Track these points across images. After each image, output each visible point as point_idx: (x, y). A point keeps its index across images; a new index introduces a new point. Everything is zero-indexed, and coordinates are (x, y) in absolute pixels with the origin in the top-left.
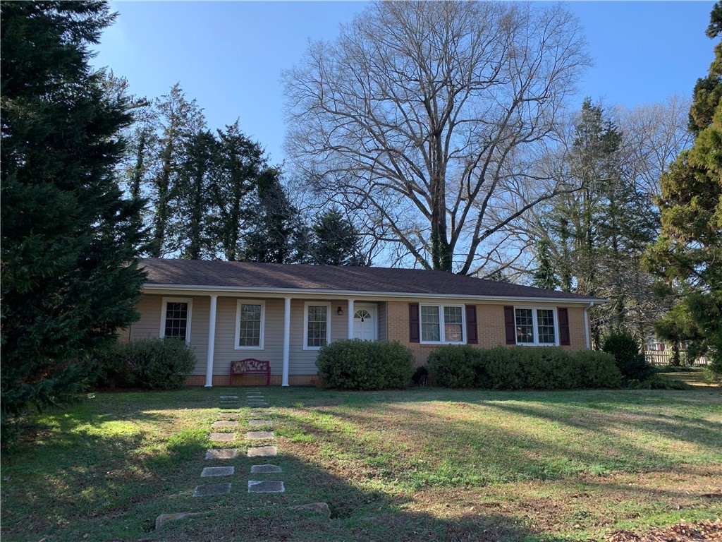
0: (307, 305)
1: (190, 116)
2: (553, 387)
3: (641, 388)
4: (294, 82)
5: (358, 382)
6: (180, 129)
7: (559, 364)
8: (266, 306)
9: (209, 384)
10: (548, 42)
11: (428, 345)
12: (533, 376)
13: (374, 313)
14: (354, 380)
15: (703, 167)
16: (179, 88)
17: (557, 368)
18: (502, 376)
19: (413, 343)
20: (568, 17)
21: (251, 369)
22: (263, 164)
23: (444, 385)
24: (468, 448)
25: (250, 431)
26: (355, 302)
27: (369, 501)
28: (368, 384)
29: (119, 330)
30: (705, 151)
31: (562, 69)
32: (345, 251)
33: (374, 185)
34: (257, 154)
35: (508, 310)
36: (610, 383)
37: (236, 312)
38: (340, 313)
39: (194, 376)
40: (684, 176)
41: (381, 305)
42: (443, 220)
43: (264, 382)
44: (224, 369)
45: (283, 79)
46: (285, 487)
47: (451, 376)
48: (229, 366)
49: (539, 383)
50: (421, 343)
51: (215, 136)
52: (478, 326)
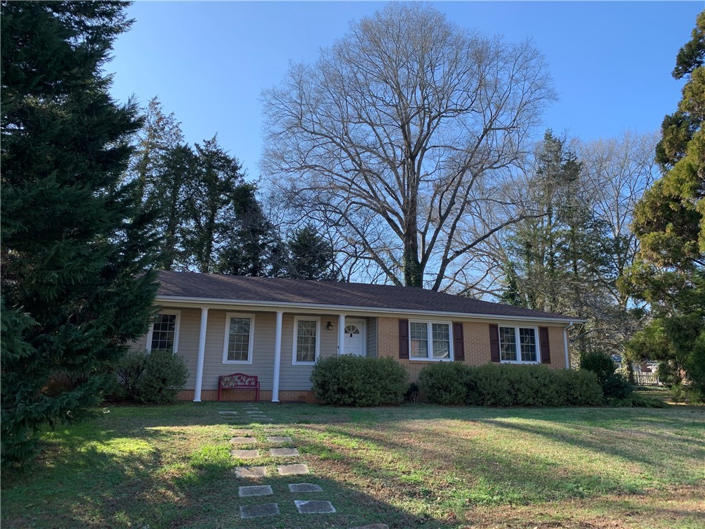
0: (296, 319)
1: (168, 129)
2: (541, 404)
3: (623, 406)
4: (274, 102)
5: (355, 398)
6: (158, 142)
7: (546, 382)
8: (256, 320)
9: (198, 399)
10: (517, 76)
11: (417, 361)
12: (523, 393)
13: (362, 329)
14: (350, 397)
15: (678, 196)
16: (157, 101)
17: (545, 385)
18: (494, 393)
19: (403, 360)
20: (536, 54)
21: (239, 384)
22: (240, 179)
23: (436, 402)
24: (497, 465)
25: (273, 447)
26: (346, 317)
27: (422, 521)
28: (364, 400)
29: (129, 342)
30: (681, 181)
31: (529, 102)
32: (319, 267)
33: (351, 204)
34: (235, 169)
35: (493, 327)
36: (593, 401)
37: (224, 325)
38: (330, 328)
39: (186, 390)
40: (659, 205)
41: (370, 321)
42: (415, 240)
43: (252, 397)
44: (212, 383)
45: (263, 98)
46: (335, 508)
47: (444, 393)
48: (217, 380)
49: (529, 400)
50: (410, 359)
51: (192, 150)
52: (465, 343)
